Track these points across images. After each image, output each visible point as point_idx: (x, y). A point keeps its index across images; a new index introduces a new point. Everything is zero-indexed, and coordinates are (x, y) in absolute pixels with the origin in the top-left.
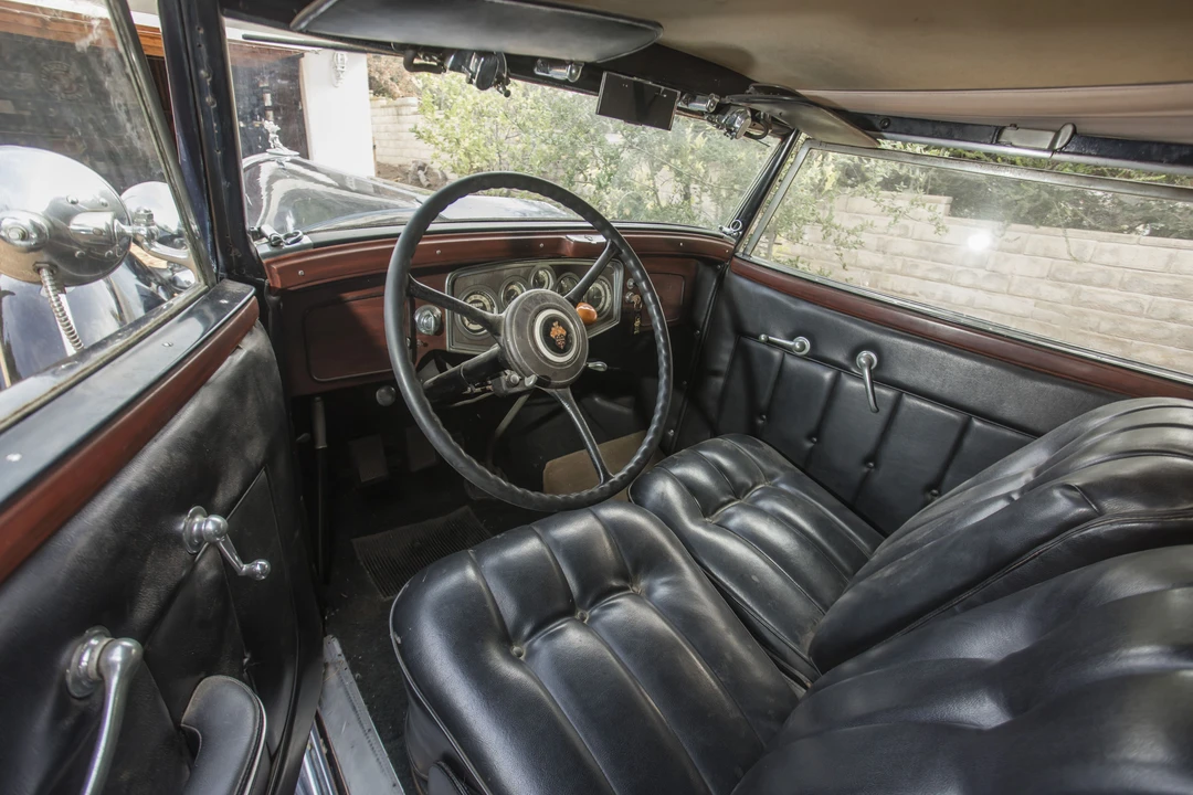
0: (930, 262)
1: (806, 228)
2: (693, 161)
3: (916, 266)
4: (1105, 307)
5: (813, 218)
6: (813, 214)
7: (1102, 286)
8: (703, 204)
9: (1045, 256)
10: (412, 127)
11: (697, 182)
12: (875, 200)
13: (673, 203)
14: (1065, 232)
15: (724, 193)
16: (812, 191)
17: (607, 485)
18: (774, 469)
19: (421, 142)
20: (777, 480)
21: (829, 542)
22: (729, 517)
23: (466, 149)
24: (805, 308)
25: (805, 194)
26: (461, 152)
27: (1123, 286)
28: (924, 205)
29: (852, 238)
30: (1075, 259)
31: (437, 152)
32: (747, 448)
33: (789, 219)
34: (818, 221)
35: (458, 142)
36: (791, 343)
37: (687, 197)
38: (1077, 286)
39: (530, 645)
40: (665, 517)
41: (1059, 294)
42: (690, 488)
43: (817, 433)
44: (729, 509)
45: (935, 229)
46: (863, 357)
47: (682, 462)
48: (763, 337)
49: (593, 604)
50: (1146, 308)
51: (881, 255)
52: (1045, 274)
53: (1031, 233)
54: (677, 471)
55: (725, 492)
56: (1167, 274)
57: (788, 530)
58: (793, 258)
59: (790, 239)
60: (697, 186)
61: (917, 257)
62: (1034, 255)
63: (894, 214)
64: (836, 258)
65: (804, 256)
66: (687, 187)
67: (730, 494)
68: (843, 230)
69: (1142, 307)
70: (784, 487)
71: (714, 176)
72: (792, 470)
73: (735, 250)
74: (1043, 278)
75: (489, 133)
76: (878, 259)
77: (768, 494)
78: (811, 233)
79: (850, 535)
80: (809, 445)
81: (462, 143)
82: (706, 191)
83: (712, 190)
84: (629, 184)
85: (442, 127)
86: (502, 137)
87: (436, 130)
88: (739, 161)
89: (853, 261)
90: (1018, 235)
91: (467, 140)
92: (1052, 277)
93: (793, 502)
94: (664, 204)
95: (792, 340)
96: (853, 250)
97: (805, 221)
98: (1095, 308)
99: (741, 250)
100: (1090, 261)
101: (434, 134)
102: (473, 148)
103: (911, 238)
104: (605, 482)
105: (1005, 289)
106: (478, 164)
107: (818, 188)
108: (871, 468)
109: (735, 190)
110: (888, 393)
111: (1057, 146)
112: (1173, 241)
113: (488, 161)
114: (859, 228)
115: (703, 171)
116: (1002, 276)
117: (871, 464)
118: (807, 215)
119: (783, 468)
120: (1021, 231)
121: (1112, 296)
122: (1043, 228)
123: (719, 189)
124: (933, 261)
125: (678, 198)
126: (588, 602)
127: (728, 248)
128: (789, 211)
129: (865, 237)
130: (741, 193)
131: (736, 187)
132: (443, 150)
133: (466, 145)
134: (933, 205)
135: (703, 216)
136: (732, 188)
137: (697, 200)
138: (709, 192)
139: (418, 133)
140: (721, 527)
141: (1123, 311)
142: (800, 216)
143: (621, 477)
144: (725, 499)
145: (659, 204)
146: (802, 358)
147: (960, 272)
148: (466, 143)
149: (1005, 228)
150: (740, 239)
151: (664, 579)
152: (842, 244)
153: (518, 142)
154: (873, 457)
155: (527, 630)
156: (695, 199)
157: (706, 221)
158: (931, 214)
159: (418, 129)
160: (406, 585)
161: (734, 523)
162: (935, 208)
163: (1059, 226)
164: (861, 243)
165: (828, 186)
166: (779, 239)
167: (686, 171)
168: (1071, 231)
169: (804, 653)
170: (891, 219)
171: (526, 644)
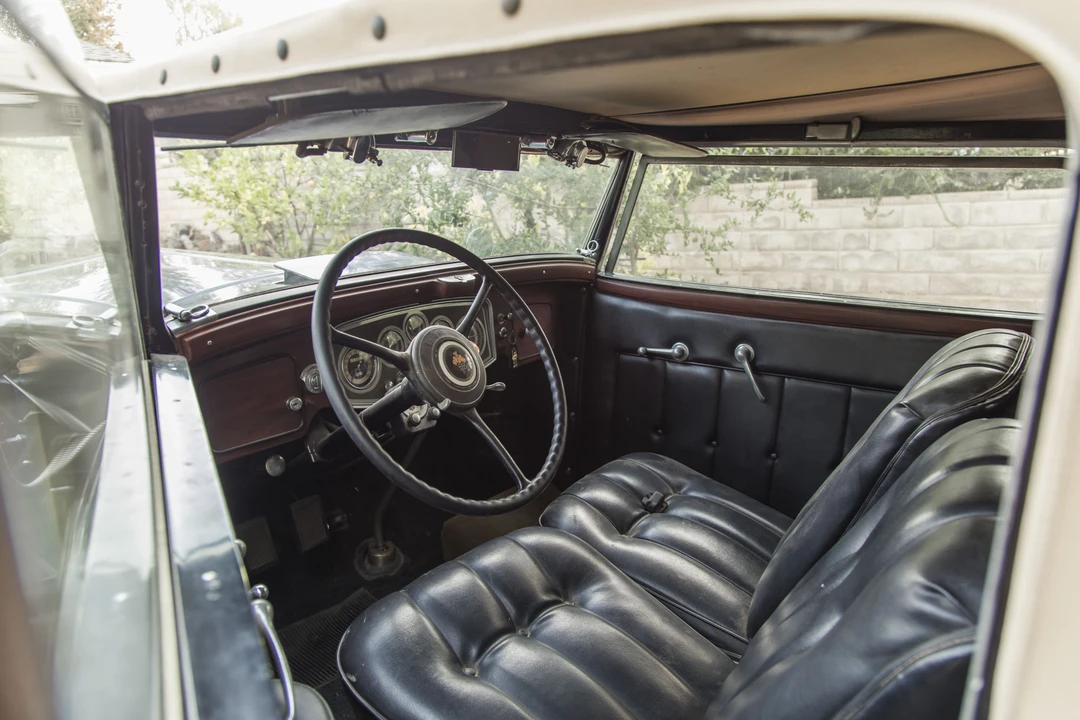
0: (810, 252)
1: (669, 237)
2: (531, 184)
3: (798, 259)
4: (998, 269)
5: (673, 225)
6: (671, 222)
7: (989, 247)
8: (549, 229)
9: (925, 226)
10: (173, 184)
11: (539, 206)
12: (728, 198)
13: (517, 233)
14: (937, 199)
15: (571, 214)
16: (665, 197)
17: (526, 490)
18: (681, 480)
19: (187, 201)
20: (684, 489)
21: (747, 533)
22: (645, 528)
23: (248, 202)
24: (675, 313)
25: (657, 201)
26: (242, 208)
27: (1009, 244)
28: (781, 194)
29: (718, 240)
30: (954, 225)
31: (211, 210)
32: (648, 463)
33: (647, 231)
34: (678, 227)
35: (237, 196)
36: (670, 351)
37: (530, 223)
38: (965, 252)
39: (481, 664)
40: (581, 535)
41: (950, 263)
42: (599, 509)
43: (713, 436)
44: (643, 522)
45: (799, 216)
46: (740, 350)
47: (586, 487)
48: (641, 350)
49: (531, 621)
50: (1037, 262)
51: (757, 253)
52: (930, 245)
53: (903, 204)
54: (584, 495)
55: (636, 507)
56: (1046, 226)
57: (705, 529)
58: (661, 272)
59: (653, 252)
60: (540, 210)
61: (797, 249)
62: (914, 226)
63: (755, 208)
64: (708, 264)
65: (672, 268)
66: (528, 212)
67: (641, 507)
68: (706, 232)
69: (1033, 263)
70: (693, 494)
71: (558, 198)
72: (697, 476)
73: (597, 270)
74: (930, 249)
75: (274, 180)
76: (755, 258)
77: (679, 503)
78: (673, 241)
79: (766, 525)
80: (710, 450)
81: (242, 195)
82: (551, 214)
83: (558, 212)
84: (465, 219)
85: (213, 180)
86: (293, 184)
87: (206, 186)
88: (580, 178)
89: (729, 265)
90: (890, 208)
91: (248, 192)
92: (938, 246)
93: (704, 505)
94: (507, 236)
95: (670, 347)
96: (723, 252)
97: (665, 231)
98: (989, 272)
99: (603, 269)
100: (970, 224)
101: (203, 189)
102: (257, 200)
103: (784, 229)
104: (524, 488)
105: (895, 267)
106: (268, 219)
107: (673, 192)
108: (775, 459)
109: (583, 209)
110: (771, 380)
111: (854, 135)
112: (1040, 192)
113: (280, 214)
114: (723, 228)
115: (544, 193)
116: (888, 253)
117: (773, 455)
118: (664, 223)
119: (689, 476)
120: (894, 204)
121: (1002, 257)
122: (914, 198)
123: (565, 210)
124: (814, 249)
125: (521, 226)
126: (526, 620)
127: (590, 269)
128: (645, 222)
129: (732, 236)
130: (590, 211)
131: (583, 205)
132: (219, 207)
133: (249, 198)
134: (792, 191)
135: (551, 241)
136: (579, 207)
137: (543, 225)
138: (555, 215)
139: (182, 190)
140: (641, 539)
141: (1016, 271)
142: (658, 225)
143: (538, 482)
144: (636, 513)
145: (501, 236)
146: (685, 363)
147: (844, 257)
148: (247, 196)
149: (877, 203)
150: (599, 257)
151: (595, 587)
152: (710, 248)
153: (313, 187)
154: (772, 448)
155: (474, 651)
156: (540, 225)
157: (557, 246)
158: (791, 202)
159: (181, 186)
160: (348, 631)
161: (651, 533)
162: (794, 195)
163: (929, 193)
164: (730, 244)
165: (681, 188)
166: (641, 254)
167: (524, 196)
168: (943, 196)
169: (742, 635)
170: (753, 213)
171: (478, 662)
